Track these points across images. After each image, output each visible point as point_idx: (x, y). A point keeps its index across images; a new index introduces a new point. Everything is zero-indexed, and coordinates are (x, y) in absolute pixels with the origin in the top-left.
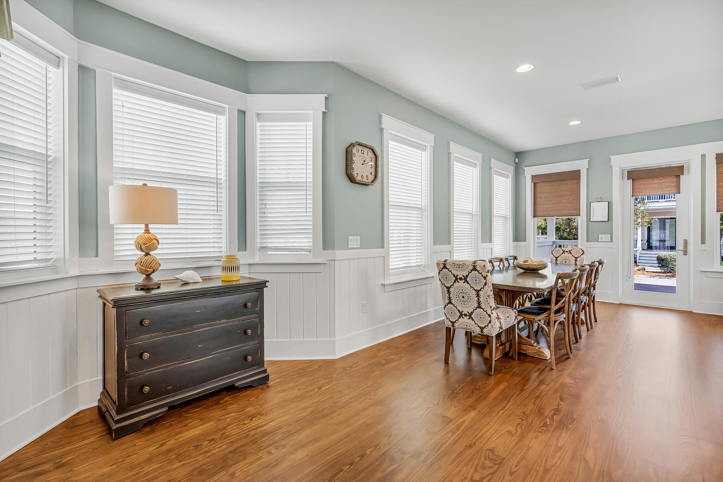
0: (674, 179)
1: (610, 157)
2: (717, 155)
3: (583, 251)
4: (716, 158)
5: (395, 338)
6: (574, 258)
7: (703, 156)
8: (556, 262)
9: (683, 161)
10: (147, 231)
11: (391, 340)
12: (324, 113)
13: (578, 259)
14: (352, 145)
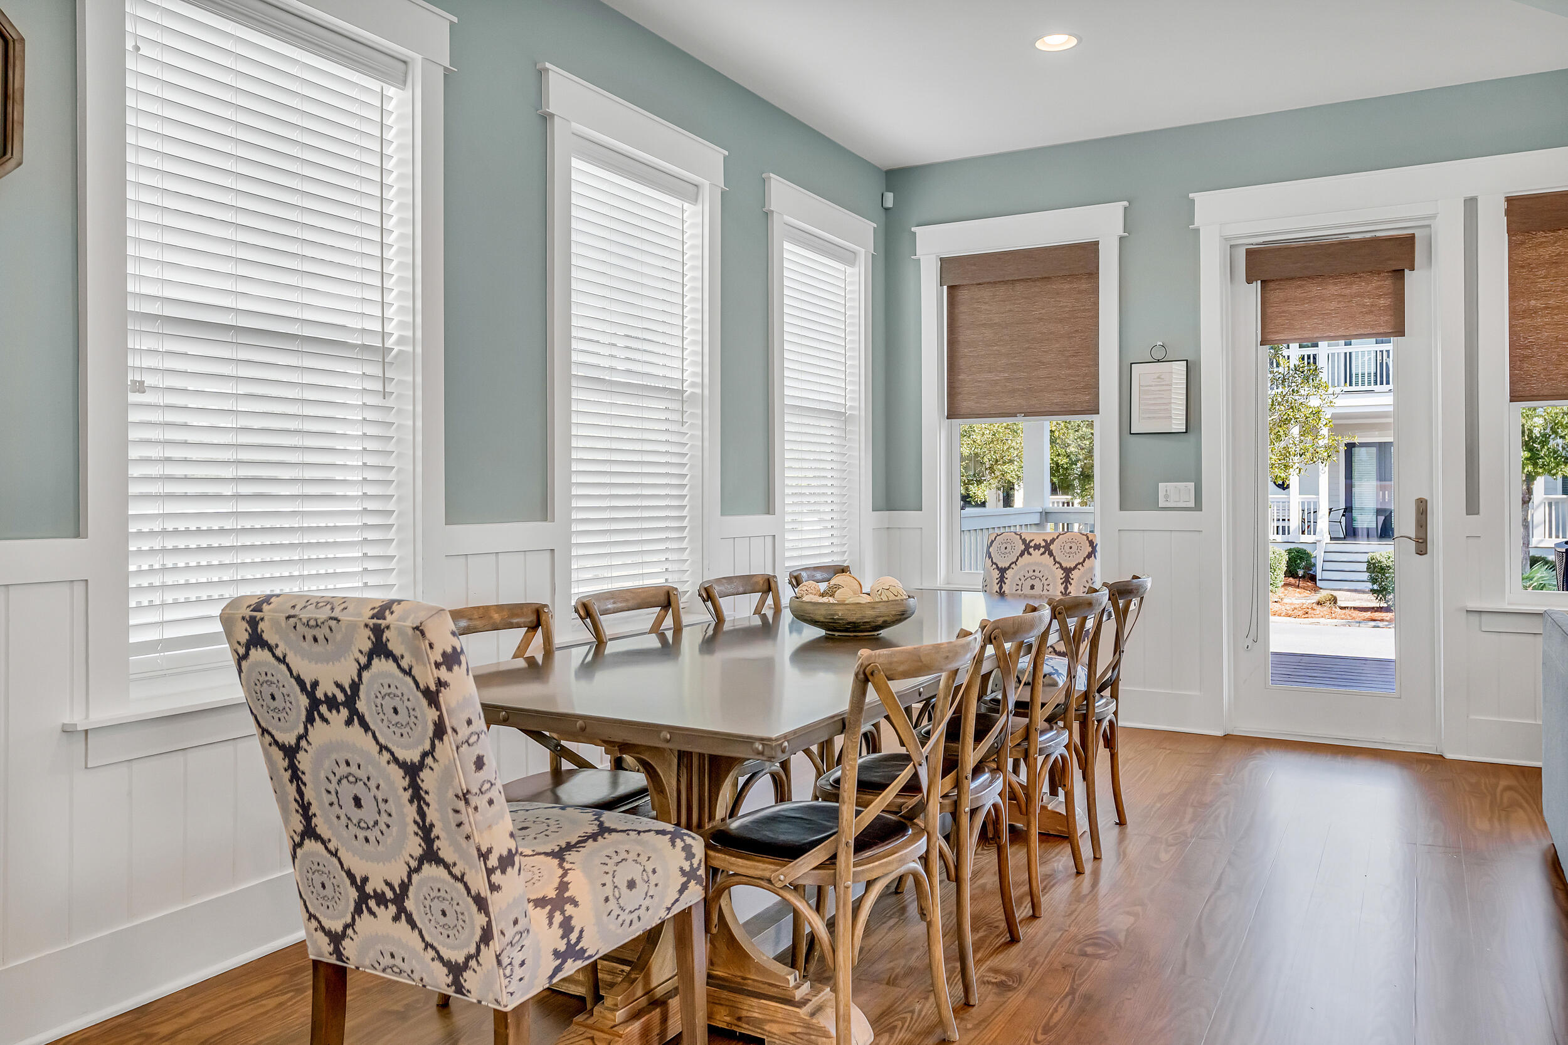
0: (1385, 283)
1: (1191, 195)
2: (1509, 200)
3: (1091, 543)
4: (1508, 213)
5: (155, 1006)
6: (1060, 570)
7: (1471, 204)
8: (1001, 588)
9: (1411, 220)
11: (130, 1017)
13: (1075, 574)
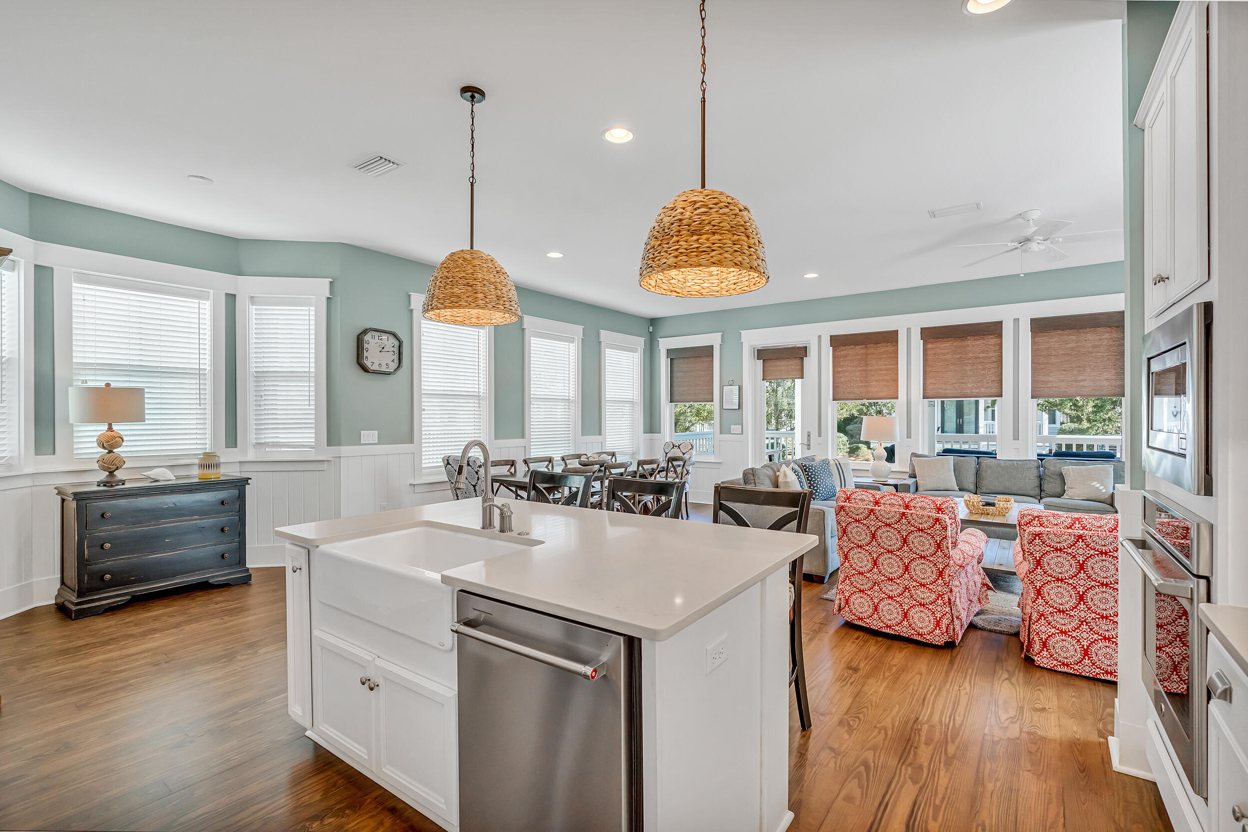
1: (740, 331)
2: (831, 336)
4: (831, 340)
7: (820, 337)
9: (805, 341)
10: (110, 429)
12: (328, 298)
14: (365, 332)
